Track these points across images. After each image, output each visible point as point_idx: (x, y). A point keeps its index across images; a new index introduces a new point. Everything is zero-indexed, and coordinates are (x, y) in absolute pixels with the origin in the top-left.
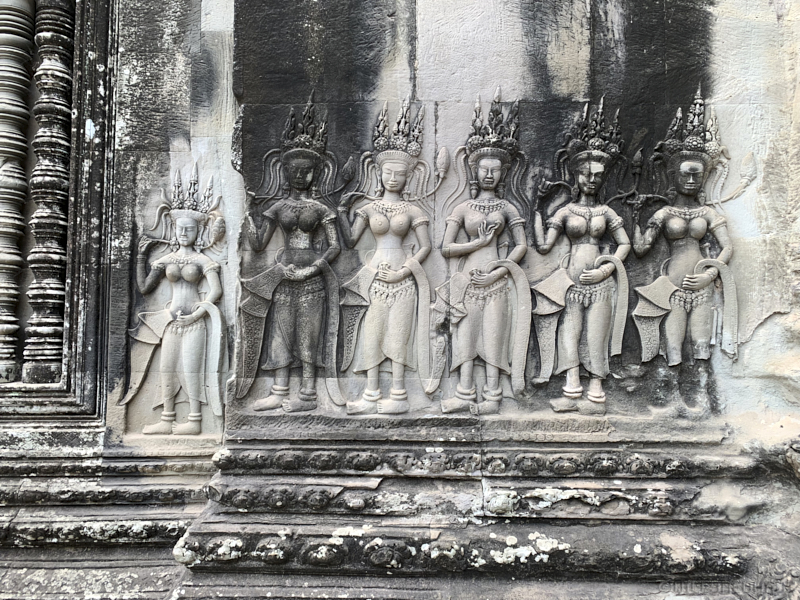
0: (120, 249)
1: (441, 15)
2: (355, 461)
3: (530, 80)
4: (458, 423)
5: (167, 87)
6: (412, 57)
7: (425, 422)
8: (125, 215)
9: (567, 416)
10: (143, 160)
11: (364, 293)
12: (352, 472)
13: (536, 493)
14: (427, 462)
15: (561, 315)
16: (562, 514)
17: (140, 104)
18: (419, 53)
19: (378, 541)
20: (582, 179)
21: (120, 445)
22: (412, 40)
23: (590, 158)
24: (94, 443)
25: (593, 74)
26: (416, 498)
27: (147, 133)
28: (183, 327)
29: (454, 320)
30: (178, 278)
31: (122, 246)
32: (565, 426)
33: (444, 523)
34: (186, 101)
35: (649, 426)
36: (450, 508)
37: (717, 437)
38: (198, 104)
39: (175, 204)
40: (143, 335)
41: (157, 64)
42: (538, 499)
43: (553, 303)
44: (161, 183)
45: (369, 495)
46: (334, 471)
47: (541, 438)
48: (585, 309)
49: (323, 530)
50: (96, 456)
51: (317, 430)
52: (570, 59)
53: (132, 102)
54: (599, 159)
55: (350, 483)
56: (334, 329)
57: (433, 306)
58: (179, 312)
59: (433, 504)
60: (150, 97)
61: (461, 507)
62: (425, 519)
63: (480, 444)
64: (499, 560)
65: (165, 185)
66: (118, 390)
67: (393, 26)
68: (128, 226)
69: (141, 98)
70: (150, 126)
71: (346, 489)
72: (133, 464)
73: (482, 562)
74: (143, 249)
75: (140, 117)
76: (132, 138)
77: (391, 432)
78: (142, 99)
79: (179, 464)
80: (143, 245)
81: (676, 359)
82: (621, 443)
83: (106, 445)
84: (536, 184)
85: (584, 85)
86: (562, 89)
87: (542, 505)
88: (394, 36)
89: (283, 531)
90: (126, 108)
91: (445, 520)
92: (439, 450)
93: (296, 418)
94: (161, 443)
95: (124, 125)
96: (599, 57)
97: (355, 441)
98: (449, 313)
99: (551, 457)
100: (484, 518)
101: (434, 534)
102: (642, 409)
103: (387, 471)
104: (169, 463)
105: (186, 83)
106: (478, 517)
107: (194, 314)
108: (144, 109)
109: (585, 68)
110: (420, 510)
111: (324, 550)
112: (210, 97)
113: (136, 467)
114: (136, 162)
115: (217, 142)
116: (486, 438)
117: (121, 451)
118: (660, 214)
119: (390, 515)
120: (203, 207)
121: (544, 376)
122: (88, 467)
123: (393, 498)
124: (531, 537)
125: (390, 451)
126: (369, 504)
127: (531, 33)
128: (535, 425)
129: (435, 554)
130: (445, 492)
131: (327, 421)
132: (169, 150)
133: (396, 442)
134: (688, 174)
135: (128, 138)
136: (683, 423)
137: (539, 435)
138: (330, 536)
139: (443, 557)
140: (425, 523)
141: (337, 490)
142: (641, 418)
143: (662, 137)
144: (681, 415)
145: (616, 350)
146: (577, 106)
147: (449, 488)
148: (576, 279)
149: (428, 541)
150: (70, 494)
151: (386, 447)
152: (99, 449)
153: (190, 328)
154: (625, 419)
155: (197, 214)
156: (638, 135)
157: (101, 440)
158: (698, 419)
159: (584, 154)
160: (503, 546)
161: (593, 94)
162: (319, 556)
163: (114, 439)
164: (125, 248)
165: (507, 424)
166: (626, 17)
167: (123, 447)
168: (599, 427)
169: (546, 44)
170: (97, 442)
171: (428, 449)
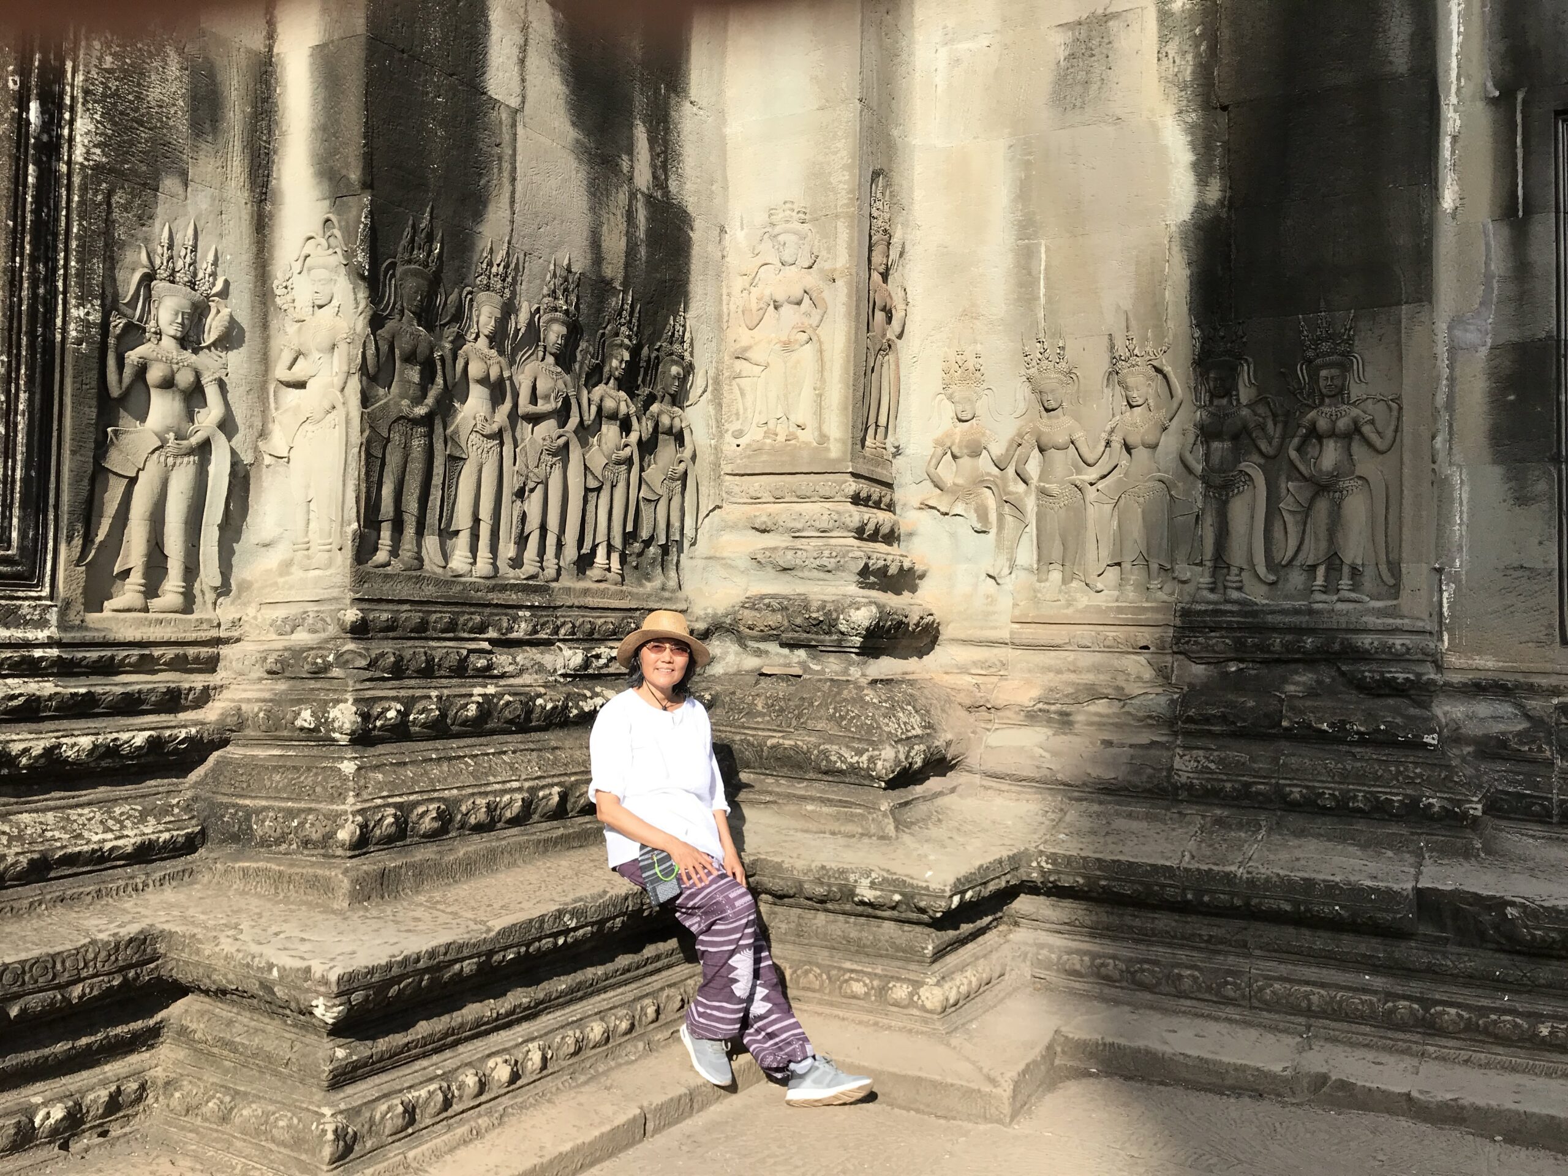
0: (86, 324)
1: (533, 163)
2: (470, 624)
3: (589, 256)
4: (536, 590)
5: (154, 94)
6: (512, 202)
7: (513, 587)
8: (94, 272)
9: (603, 585)
10: (119, 193)
11: (463, 445)
12: (466, 635)
13: (597, 651)
14: (523, 625)
15: (599, 490)
16: (611, 670)
17: (114, 104)
18: (517, 195)
19: (507, 698)
20: (615, 363)
21: (82, 626)
22: (513, 180)
23: (621, 345)
24: (42, 623)
25: (627, 265)
26: (518, 659)
27: (127, 153)
28: (176, 456)
29: (531, 485)
30: (168, 384)
31: (91, 318)
32: (603, 593)
33: (541, 682)
34: (180, 122)
35: (649, 596)
36: (540, 668)
37: (684, 607)
38: (198, 135)
39: (162, 273)
40: (115, 461)
41: (140, 50)
42: (598, 657)
43: (596, 478)
44: (140, 235)
45: (489, 657)
46: (451, 635)
47: (591, 605)
48: (613, 486)
49: (463, 691)
50: (50, 643)
51: (429, 591)
52: (615, 244)
53: (104, 95)
54: (627, 348)
55: (473, 646)
56: (437, 480)
57: (516, 468)
58: (172, 435)
59: (529, 665)
60: (130, 97)
61: (550, 667)
62: (527, 679)
63: (555, 608)
64: (587, 709)
65: (147, 241)
66: (78, 542)
67: (500, 159)
68: (98, 290)
69: (115, 94)
70: (131, 143)
71: (470, 651)
72: (108, 653)
73: (575, 712)
74: (118, 331)
75: (115, 124)
76: (104, 153)
77: (490, 596)
78: (119, 97)
79: (170, 653)
80: (118, 324)
81: (662, 541)
82: (637, 609)
83: (62, 626)
84: (584, 358)
85: (620, 276)
86: (608, 272)
87: (603, 661)
88: (500, 169)
89: (434, 693)
90: (95, 102)
91: (541, 678)
92: (528, 614)
93: (410, 578)
94: (140, 623)
95: (92, 127)
96: (631, 252)
97: (464, 604)
98: (527, 477)
99: (600, 621)
100: (564, 676)
101: (542, 690)
102: (641, 585)
103: (492, 634)
104: (157, 652)
105: (183, 96)
106: (562, 675)
107: (194, 441)
108: (122, 113)
109: (623, 260)
110: (521, 672)
111: (473, 707)
112: (215, 130)
113: (112, 658)
114: (109, 195)
115: (222, 200)
116: (558, 603)
117: (89, 636)
118: (655, 408)
119: (503, 676)
120: (203, 287)
121: (585, 550)
122: (42, 659)
123: (503, 660)
124: (598, 689)
125: (492, 614)
126: (490, 667)
127: (592, 209)
128: (586, 592)
129: (549, 706)
130: (533, 653)
131: (438, 582)
132: (157, 190)
133: (497, 606)
134: (675, 377)
135: (98, 151)
136: (667, 594)
137: (591, 601)
138: (471, 695)
139: (555, 708)
140: (528, 682)
141: (465, 652)
142: (641, 590)
143: (659, 339)
144: (663, 589)
145: (629, 528)
146: (614, 292)
147: (534, 650)
148: (609, 457)
149: (539, 696)
150: (22, 699)
151: (488, 610)
152: (52, 631)
153: (186, 459)
154: (635, 590)
155: (197, 296)
156: (647, 332)
157: (53, 616)
158: (673, 591)
159: (618, 340)
160: (585, 697)
161: (626, 284)
162: (470, 714)
163: (74, 618)
164: (95, 324)
165: (568, 591)
166: (647, 220)
167: (87, 629)
168: (622, 595)
169: (601, 224)
170: (48, 621)
171: (520, 613)
